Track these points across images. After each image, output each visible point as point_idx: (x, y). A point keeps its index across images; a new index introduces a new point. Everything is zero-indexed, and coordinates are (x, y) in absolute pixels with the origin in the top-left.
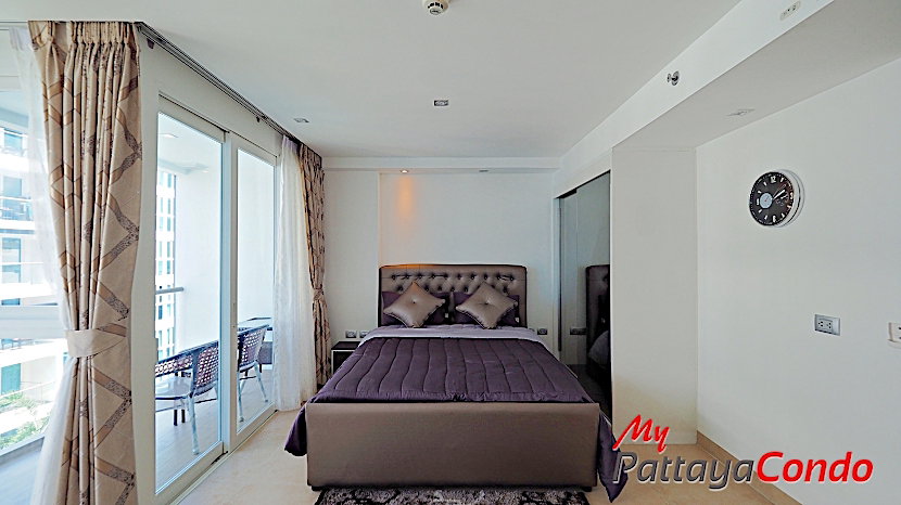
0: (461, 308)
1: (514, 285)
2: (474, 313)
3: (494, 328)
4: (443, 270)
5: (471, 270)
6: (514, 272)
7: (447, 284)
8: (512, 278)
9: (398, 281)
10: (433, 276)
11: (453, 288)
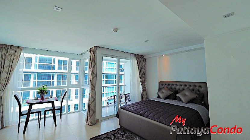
0: (177, 95)
1: (202, 90)
2: (181, 97)
3: (186, 103)
4: (176, 83)
5: (185, 84)
7: (178, 87)
8: (201, 87)
10: (173, 85)
11: (179, 89)
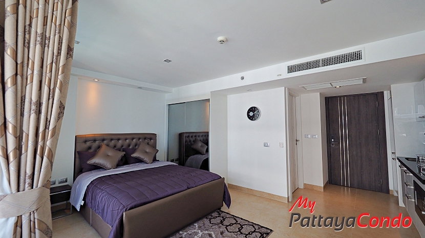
0: (134, 155)
1: (151, 142)
2: (142, 156)
3: (152, 163)
5: (130, 136)
6: (152, 136)
8: (151, 139)
9: (88, 144)
10: (111, 140)
11: (122, 146)
